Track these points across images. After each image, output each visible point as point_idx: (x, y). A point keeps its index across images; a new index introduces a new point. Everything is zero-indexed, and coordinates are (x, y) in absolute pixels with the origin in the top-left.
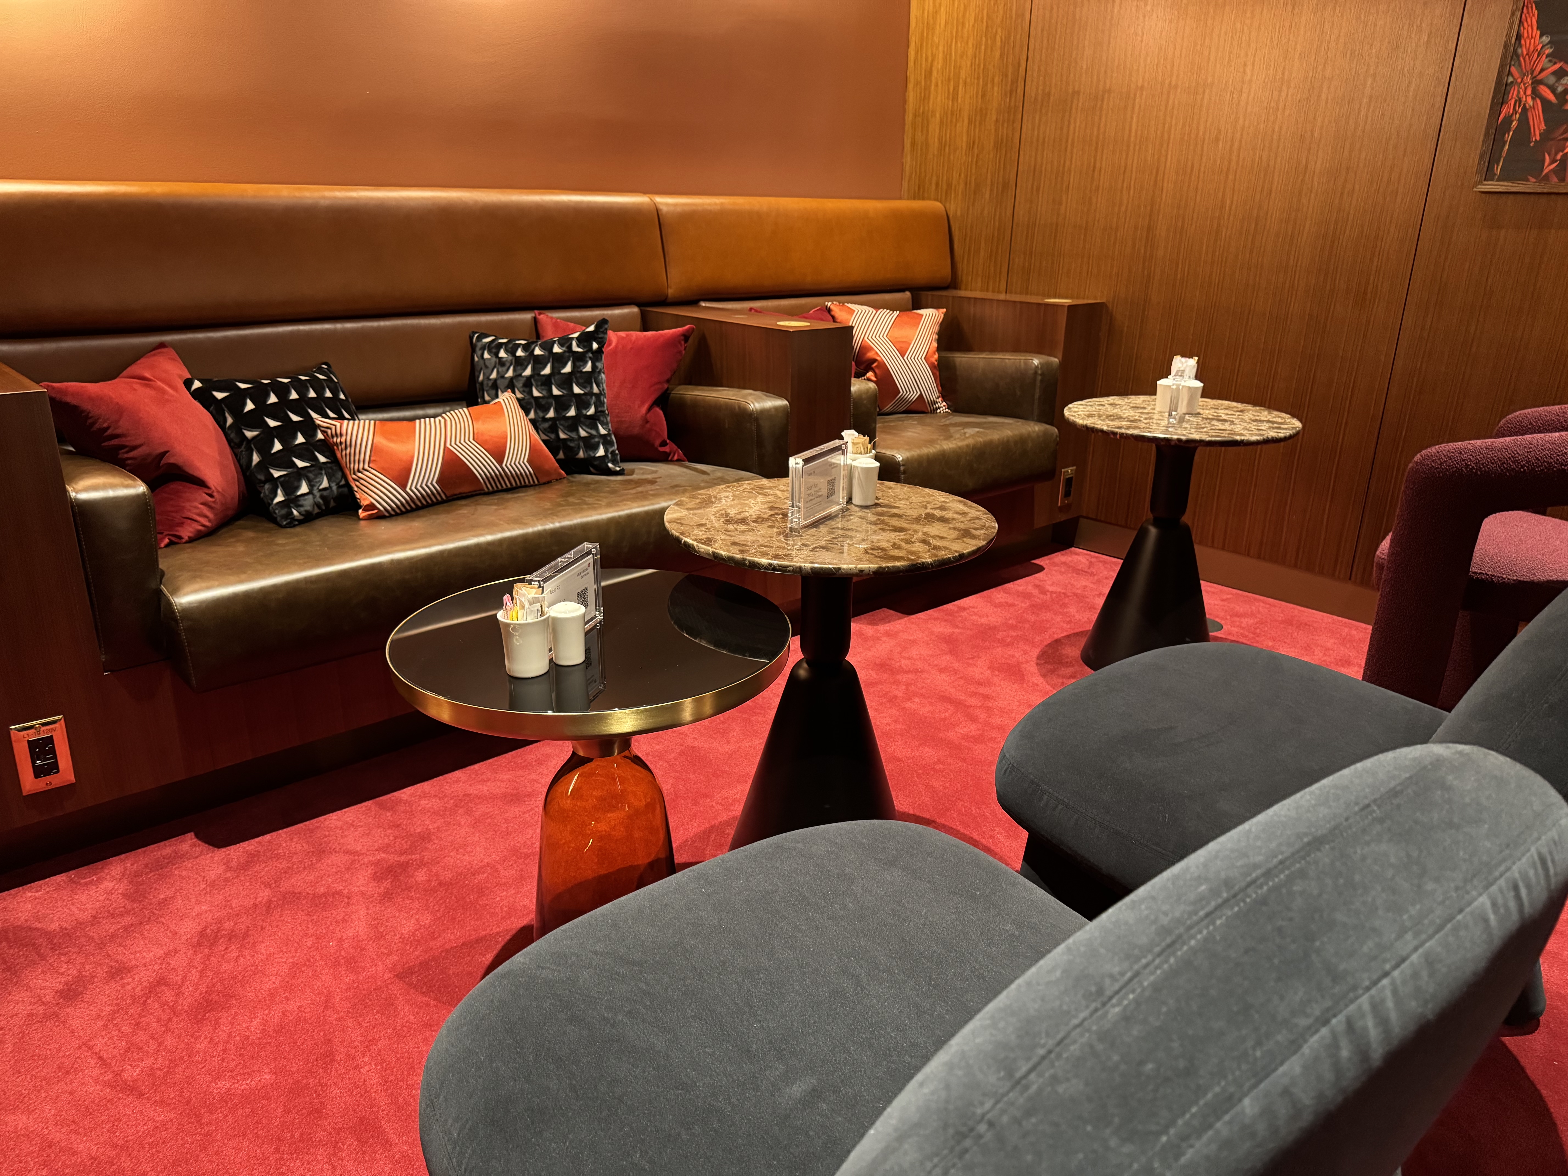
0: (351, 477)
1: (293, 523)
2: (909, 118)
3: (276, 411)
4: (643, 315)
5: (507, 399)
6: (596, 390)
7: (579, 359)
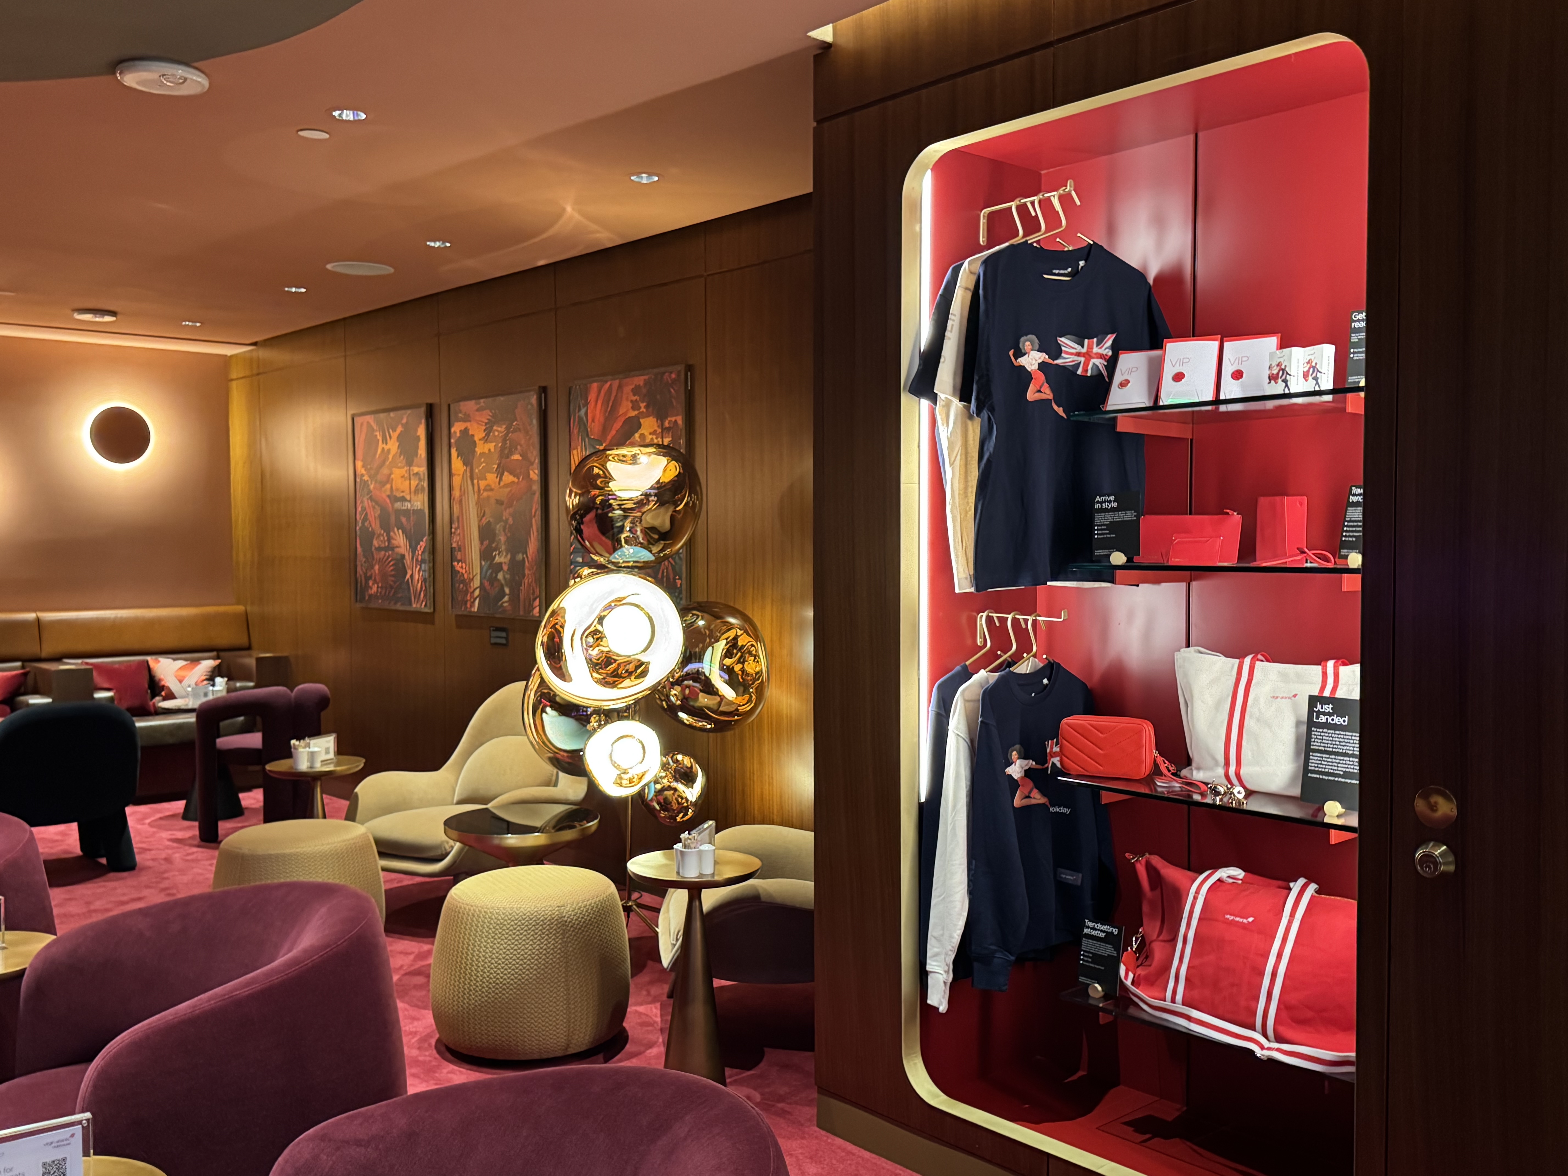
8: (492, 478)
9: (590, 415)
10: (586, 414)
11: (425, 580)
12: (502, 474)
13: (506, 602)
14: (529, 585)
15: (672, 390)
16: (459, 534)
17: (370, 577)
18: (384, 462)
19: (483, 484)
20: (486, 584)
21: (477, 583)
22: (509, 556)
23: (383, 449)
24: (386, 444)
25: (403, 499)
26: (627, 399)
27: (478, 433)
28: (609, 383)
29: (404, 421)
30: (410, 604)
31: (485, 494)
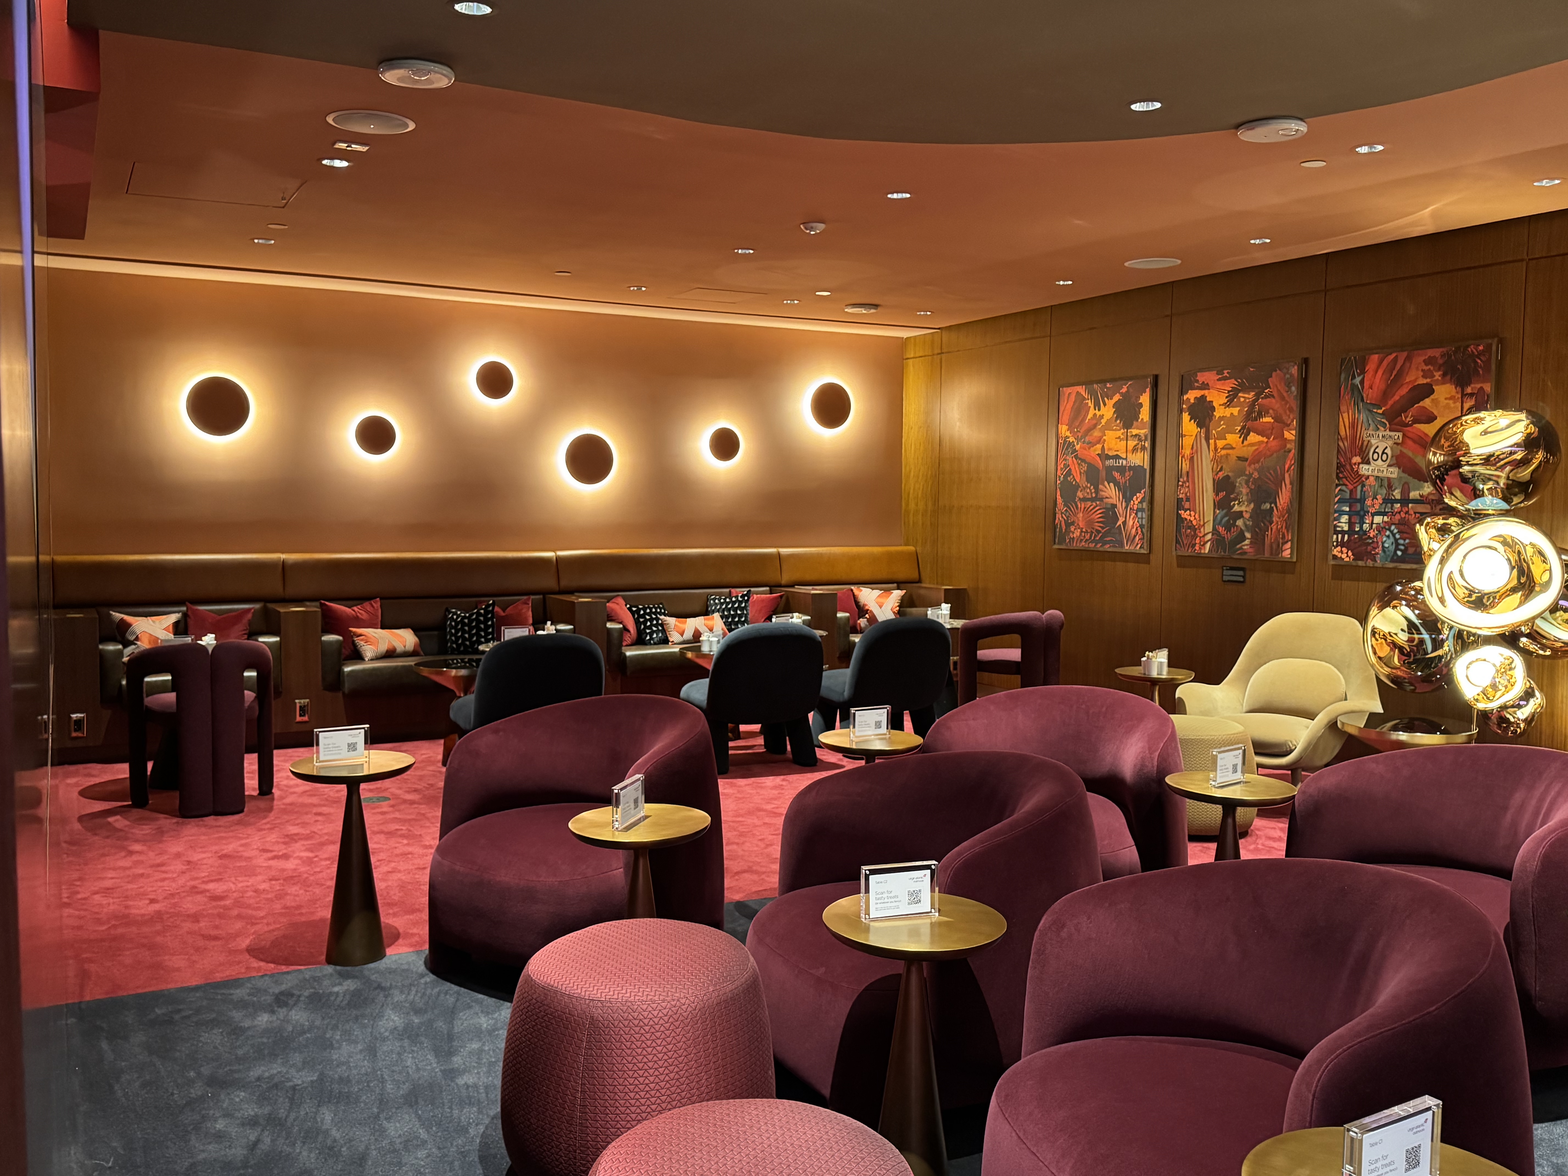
0: (668, 633)
1: (651, 644)
2: (903, 511)
3: (649, 614)
4: (771, 590)
5: (717, 616)
6: (745, 612)
7: (741, 602)
8: (1233, 439)
9: (1366, 384)
10: (1362, 382)
11: (1142, 526)
12: (1248, 434)
13: (1247, 545)
14: (1278, 531)
15: (1479, 361)
16: (1188, 487)
17: (1073, 523)
18: (1095, 426)
19: (1221, 443)
20: (1221, 529)
21: (1209, 528)
22: (1252, 506)
23: (1095, 415)
24: (1099, 410)
25: (1117, 457)
26: (1417, 369)
27: (1217, 398)
28: (1394, 355)
29: (1124, 390)
30: (1122, 546)
31: (1224, 452)
